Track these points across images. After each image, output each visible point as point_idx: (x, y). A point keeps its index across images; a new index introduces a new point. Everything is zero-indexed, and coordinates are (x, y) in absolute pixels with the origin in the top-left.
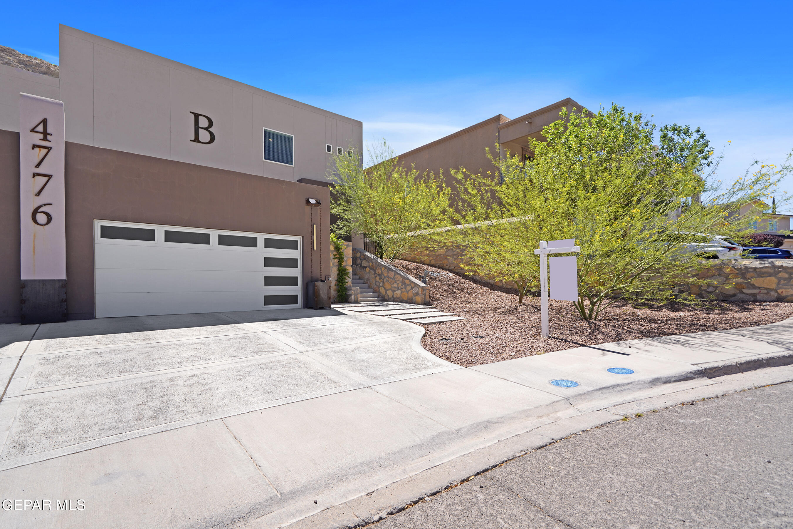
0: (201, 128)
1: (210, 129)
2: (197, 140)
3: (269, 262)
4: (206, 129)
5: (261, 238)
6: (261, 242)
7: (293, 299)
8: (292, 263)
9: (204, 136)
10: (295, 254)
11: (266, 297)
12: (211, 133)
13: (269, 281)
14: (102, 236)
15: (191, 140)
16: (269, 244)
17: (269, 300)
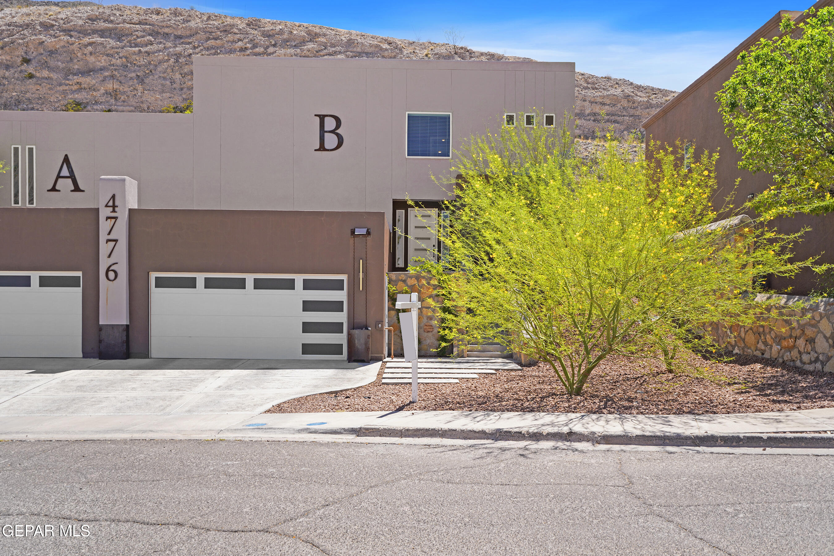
0: (327, 132)
1: (337, 131)
2: (322, 148)
3: (308, 306)
4: (332, 132)
5: (299, 279)
6: (299, 284)
7: (336, 349)
8: (337, 306)
9: (331, 141)
10: (341, 296)
11: (303, 345)
12: (338, 135)
13: (308, 327)
14: (157, 286)
15: (315, 150)
16: (308, 285)
17: (307, 349)
